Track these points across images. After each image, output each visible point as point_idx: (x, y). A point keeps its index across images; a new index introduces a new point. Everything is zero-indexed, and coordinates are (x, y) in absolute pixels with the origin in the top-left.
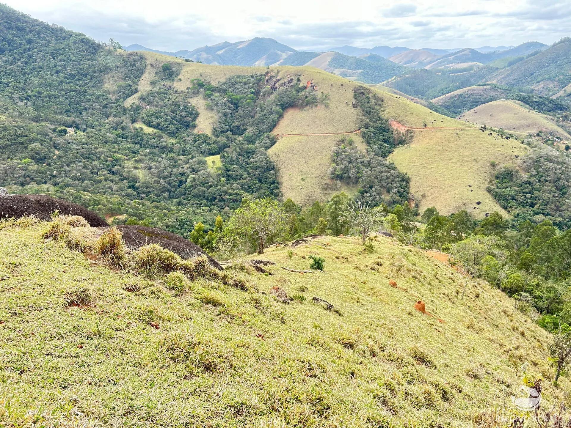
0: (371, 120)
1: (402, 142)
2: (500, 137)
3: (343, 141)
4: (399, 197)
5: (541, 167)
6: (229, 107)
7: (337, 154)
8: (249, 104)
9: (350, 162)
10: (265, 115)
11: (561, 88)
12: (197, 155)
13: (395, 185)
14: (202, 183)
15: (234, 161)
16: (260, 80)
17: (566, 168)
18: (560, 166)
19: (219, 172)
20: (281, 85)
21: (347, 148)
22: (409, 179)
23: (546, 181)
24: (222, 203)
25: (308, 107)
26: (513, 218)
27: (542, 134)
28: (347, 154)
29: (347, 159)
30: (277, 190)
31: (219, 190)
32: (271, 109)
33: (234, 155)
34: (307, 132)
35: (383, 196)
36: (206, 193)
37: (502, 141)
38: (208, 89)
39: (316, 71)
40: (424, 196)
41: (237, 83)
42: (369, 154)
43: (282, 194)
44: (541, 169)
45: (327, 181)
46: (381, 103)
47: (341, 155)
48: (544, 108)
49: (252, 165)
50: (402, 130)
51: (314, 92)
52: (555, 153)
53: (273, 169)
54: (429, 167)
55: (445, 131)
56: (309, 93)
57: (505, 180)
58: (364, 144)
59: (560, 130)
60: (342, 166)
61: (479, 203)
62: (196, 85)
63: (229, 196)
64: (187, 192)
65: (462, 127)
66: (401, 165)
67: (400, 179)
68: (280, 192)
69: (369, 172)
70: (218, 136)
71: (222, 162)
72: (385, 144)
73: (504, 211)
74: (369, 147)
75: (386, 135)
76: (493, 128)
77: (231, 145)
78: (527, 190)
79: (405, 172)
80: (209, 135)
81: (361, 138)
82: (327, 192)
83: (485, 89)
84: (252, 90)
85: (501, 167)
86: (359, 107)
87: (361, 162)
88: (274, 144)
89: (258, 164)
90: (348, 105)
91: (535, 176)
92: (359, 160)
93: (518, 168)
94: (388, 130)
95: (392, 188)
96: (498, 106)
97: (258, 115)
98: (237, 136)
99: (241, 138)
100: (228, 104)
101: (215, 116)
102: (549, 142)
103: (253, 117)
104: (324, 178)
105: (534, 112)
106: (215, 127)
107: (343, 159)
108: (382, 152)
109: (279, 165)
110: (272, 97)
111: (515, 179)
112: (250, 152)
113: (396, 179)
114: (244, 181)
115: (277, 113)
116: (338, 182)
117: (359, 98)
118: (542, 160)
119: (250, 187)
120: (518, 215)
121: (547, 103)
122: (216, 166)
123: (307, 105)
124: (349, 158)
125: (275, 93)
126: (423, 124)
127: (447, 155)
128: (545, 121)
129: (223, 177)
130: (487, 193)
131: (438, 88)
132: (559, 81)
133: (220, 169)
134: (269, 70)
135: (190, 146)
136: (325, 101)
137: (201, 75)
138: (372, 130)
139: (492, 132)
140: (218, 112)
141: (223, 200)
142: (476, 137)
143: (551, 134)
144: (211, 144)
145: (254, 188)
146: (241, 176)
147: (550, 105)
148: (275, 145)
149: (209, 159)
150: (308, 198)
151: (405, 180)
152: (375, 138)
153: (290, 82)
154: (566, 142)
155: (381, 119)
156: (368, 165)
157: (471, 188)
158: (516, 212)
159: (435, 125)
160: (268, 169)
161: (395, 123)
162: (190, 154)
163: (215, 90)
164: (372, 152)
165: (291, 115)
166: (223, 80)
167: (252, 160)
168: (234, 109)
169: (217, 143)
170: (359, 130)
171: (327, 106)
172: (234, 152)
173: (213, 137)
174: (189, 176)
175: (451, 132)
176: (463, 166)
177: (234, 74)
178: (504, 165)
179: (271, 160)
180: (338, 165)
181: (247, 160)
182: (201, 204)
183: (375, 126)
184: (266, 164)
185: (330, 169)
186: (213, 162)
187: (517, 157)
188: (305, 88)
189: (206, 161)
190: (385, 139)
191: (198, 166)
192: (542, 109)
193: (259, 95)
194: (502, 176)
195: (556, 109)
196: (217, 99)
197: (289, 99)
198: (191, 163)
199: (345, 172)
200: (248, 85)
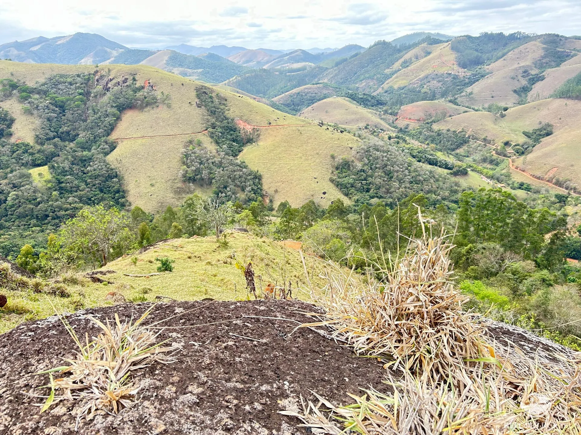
0: (217, 120)
1: (250, 141)
2: (335, 131)
3: (191, 142)
4: (253, 195)
5: (371, 156)
6: (53, 110)
7: (186, 155)
8: (78, 106)
9: (201, 163)
10: (100, 118)
11: (379, 86)
12: (17, 168)
13: (249, 183)
14: (27, 200)
15: (66, 171)
16: (89, 80)
17: (390, 155)
18: (385, 154)
19: (49, 185)
20: (115, 85)
21: (196, 149)
22: (260, 176)
23: (377, 168)
24: (57, 221)
25: (148, 108)
26: (354, 203)
27: (369, 127)
28: (197, 155)
29: (198, 160)
30: (123, 199)
31: (52, 206)
32: (106, 111)
33: (66, 165)
34: (150, 134)
35: (238, 195)
36: (35, 211)
37: (337, 134)
38: (24, 91)
39: (153, 70)
40: (276, 191)
41: (60, 83)
42: (219, 155)
43: (130, 203)
44: (371, 158)
45: (179, 185)
46: (225, 102)
47: (191, 156)
48: (369, 103)
49: (89, 174)
50: (249, 128)
51: (153, 92)
52: (381, 143)
53: (116, 176)
54: (278, 163)
55: (288, 128)
56: (148, 93)
57: (344, 170)
58: (213, 144)
59: (382, 122)
60: (193, 168)
61: (324, 193)
62: (7, 87)
63: (65, 211)
64: (10, 213)
65: (303, 123)
66: (252, 163)
67: (252, 177)
68: (127, 201)
69: (222, 172)
70: (42, 144)
71: (51, 174)
72: (234, 143)
73: (346, 198)
74: (218, 147)
75: (233, 134)
76: (329, 124)
77: (60, 153)
78: (363, 177)
79: (256, 170)
80: (31, 144)
81: (209, 138)
82: (181, 196)
83: (319, 88)
84: (80, 91)
85: (339, 159)
86: (203, 107)
87: (213, 163)
88: (113, 150)
89: (97, 172)
90: (192, 105)
91: (367, 165)
92: (210, 161)
93: (353, 158)
94: (235, 129)
95: (246, 186)
96: (331, 103)
97: (91, 118)
98: (67, 143)
99: (72, 145)
100: (51, 107)
101: (36, 122)
102: (375, 134)
103: (85, 121)
104: (176, 181)
105: (360, 107)
106: (37, 133)
107: (193, 161)
108: (232, 151)
109: (122, 171)
110: (105, 99)
111: (351, 168)
112: (85, 160)
113: (249, 177)
114: (82, 193)
115: (114, 115)
116: (191, 184)
117: (202, 97)
118: (371, 149)
119: (90, 200)
120: (358, 200)
121: (370, 99)
122: (44, 179)
123: (147, 106)
124: (200, 159)
125: (108, 94)
126: (267, 122)
127: (292, 151)
128: (370, 115)
129: (55, 190)
130: (331, 184)
131: (278, 87)
132: (377, 79)
133: (49, 181)
134: (98, 69)
135: (7, 158)
136: (166, 101)
137: (12, 75)
138: (220, 130)
139: (329, 127)
140: (40, 117)
141: (58, 217)
142: (316, 133)
143: (376, 127)
144: (34, 154)
145: (95, 199)
146: (78, 187)
147: (373, 101)
148: (115, 151)
149: (34, 172)
150: (160, 204)
151: (257, 178)
152: (223, 138)
153: (125, 81)
154: (388, 133)
155: (227, 119)
156: (220, 165)
157: (316, 180)
158: (356, 198)
159: (279, 123)
160: (110, 177)
161: (241, 122)
162: (7, 168)
163: (33, 92)
164: (222, 151)
165: (129, 116)
166: (42, 80)
167: (89, 168)
168: (60, 113)
169: (43, 152)
170: (206, 130)
171: (169, 106)
172: (66, 161)
173: (37, 146)
174: (9, 193)
175: (294, 128)
176: (307, 160)
177: (55, 73)
178: (341, 157)
179: (113, 167)
180: (189, 168)
181: (82, 169)
182: (29, 225)
183: (222, 126)
184: (107, 171)
185: (181, 171)
186: (40, 174)
187: (351, 148)
188: (143, 88)
189: (30, 174)
190: (233, 138)
191: (20, 180)
192: (367, 104)
193: (90, 96)
194: (341, 167)
195: (377, 104)
196: (36, 102)
197: (126, 100)
198: (11, 178)
199: (197, 173)
200: (74, 86)
